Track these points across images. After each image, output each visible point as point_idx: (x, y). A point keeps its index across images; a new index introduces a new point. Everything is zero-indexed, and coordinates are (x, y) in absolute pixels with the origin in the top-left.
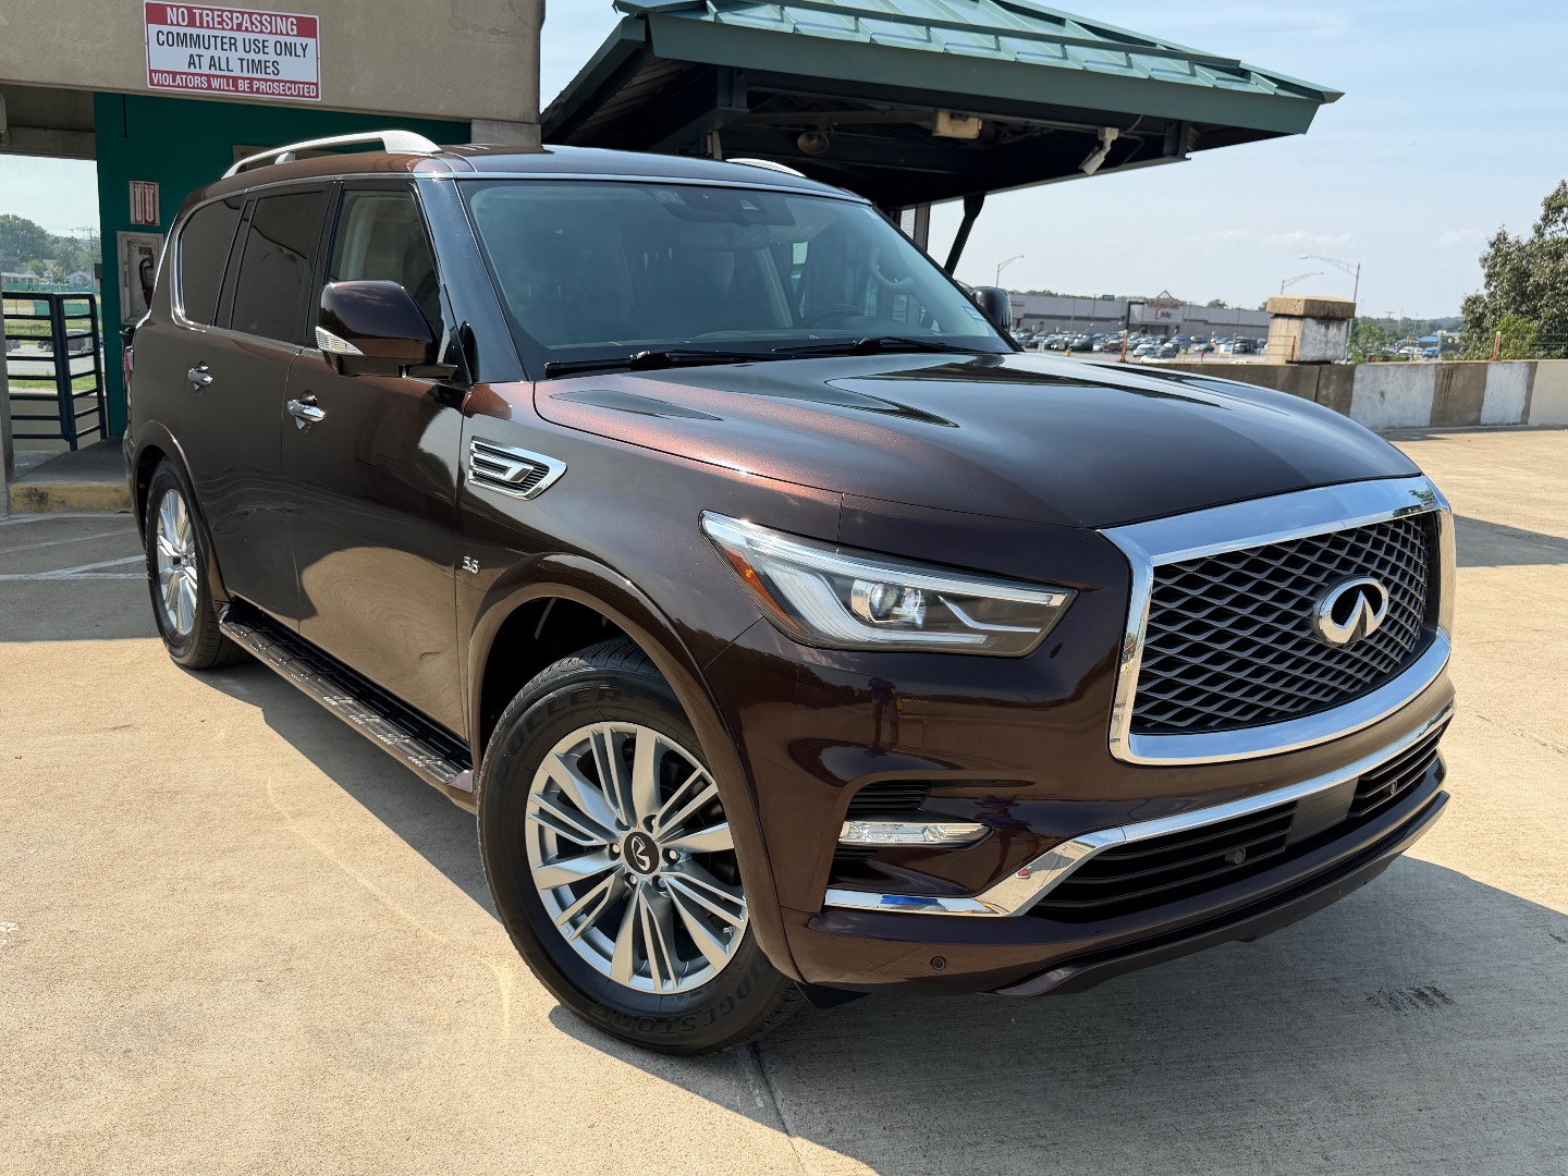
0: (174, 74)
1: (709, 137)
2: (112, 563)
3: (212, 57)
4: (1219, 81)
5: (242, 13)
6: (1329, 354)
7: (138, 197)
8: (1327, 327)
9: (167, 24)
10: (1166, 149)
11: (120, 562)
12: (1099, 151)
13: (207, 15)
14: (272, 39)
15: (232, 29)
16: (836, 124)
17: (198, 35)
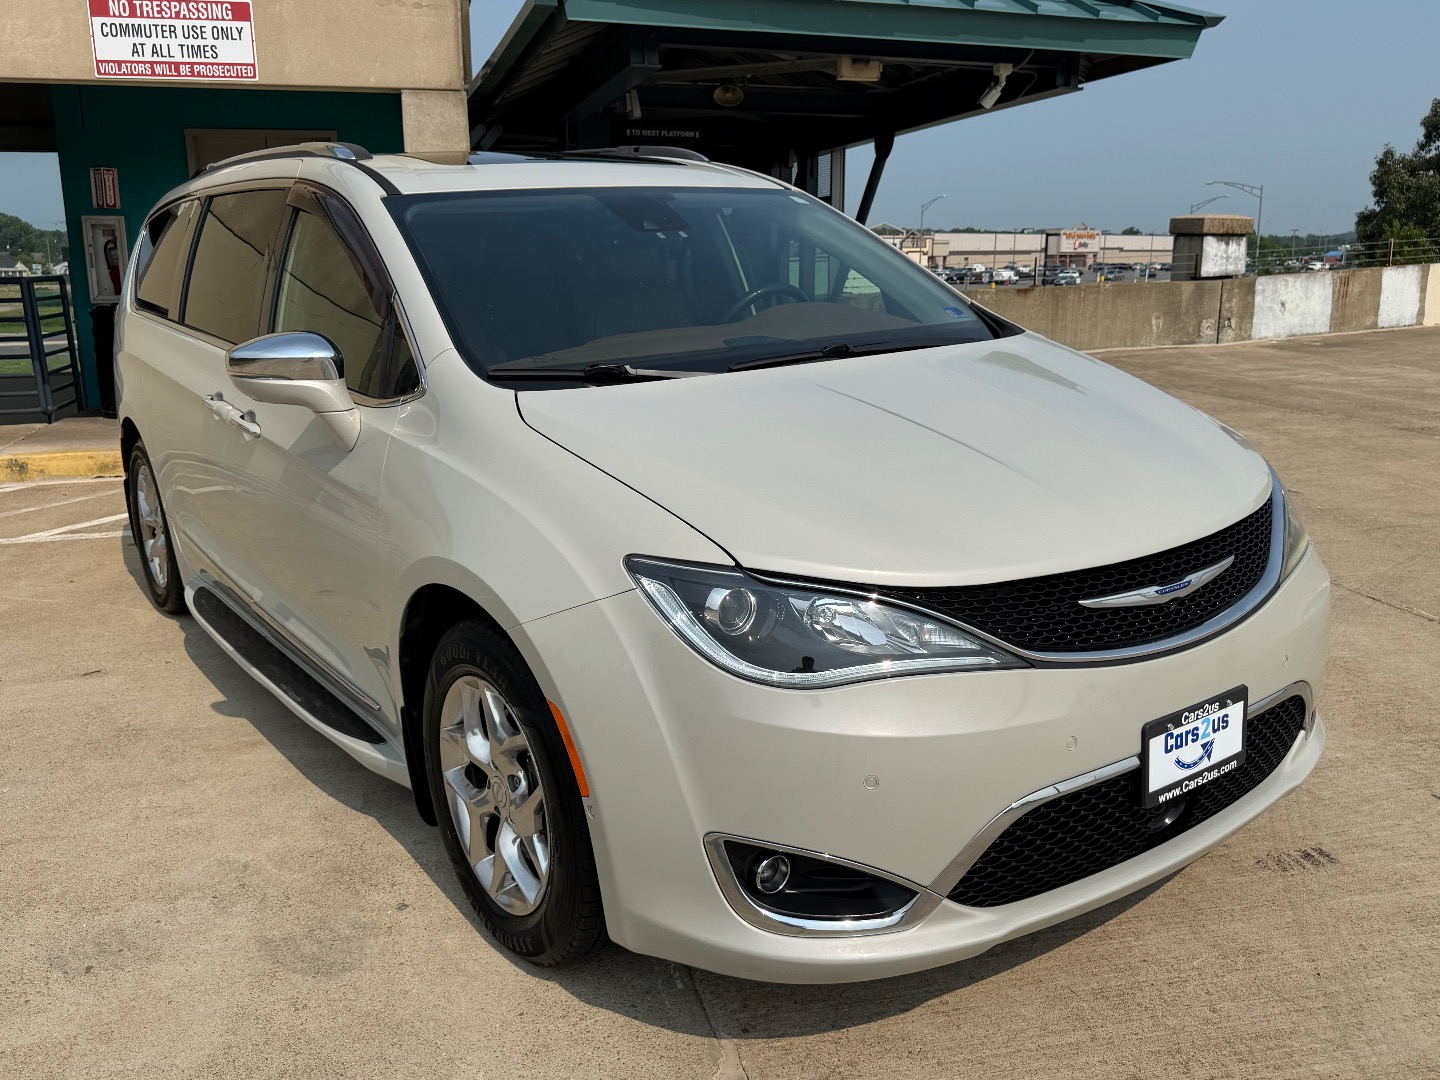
0: (119, 63)
2: (88, 524)
3: (154, 45)
6: (1231, 269)
7: (98, 183)
8: (1227, 244)
9: (110, 16)
10: (1059, 81)
11: (95, 522)
12: (995, 85)
13: (147, 6)
14: (209, 25)
15: (171, 17)
16: (749, 76)
17: (139, 25)
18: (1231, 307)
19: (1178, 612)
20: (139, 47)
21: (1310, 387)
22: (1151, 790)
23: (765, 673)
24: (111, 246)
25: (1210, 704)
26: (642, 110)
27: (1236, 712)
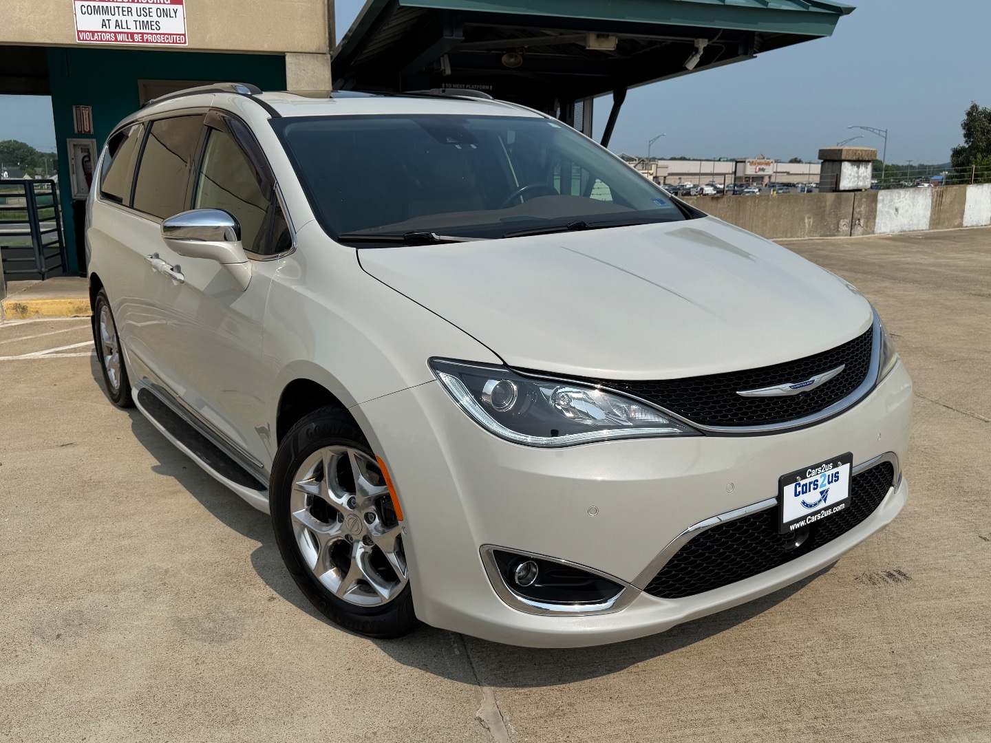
0: (93, 33)
1: (442, 58)
2: (67, 347)
3: (117, 21)
6: (861, 184)
7: (79, 116)
8: (858, 167)
10: (740, 51)
11: (72, 346)
12: (696, 54)
14: (154, 7)
15: (128, 2)
16: (526, 47)
17: (107, 7)
18: (860, 211)
19: (805, 401)
20: (107, 22)
21: (914, 266)
22: (784, 522)
23: (521, 437)
24: (86, 159)
25: (826, 464)
26: (452, 70)
27: (844, 470)
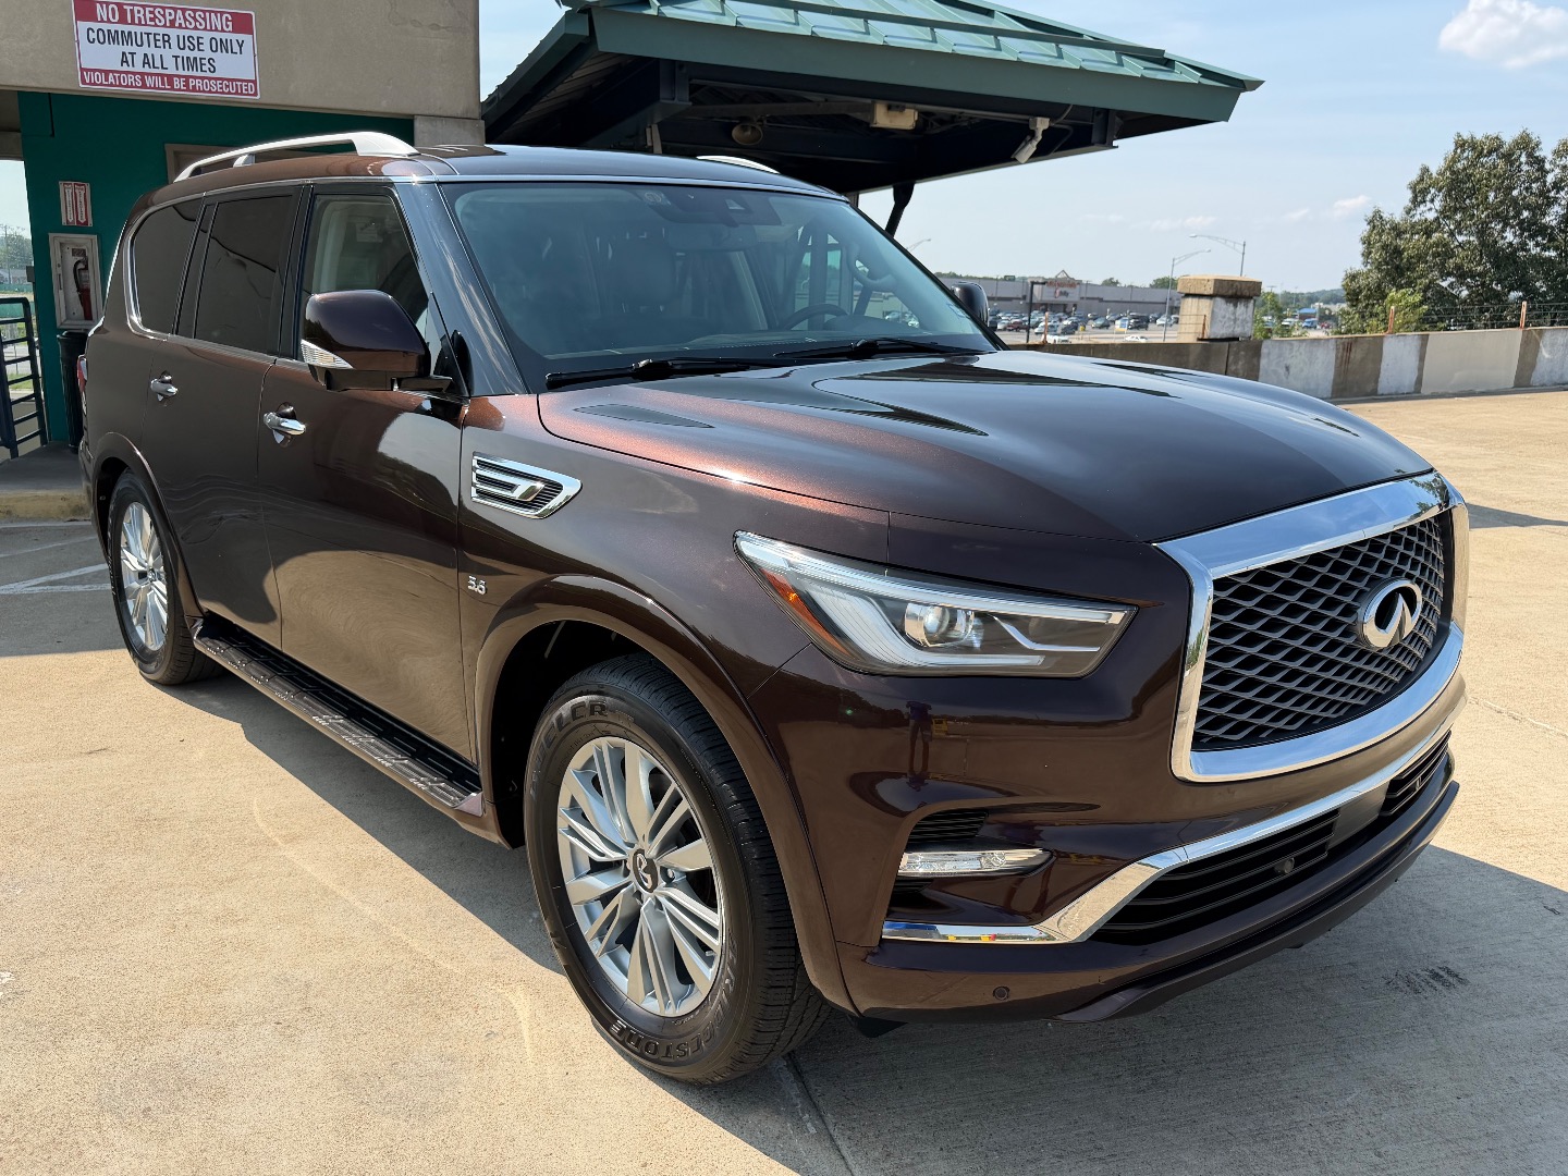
0: (107, 72)
1: (648, 130)
2: (67, 575)
3: (146, 55)
4: (1146, 71)
5: (175, 10)
6: (1238, 331)
7: (69, 198)
8: (1235, 306)
9: (96, 21)
10: (1095, 137)
11: (75, 573)
12: (1031, 140)
13: (139, 12)
14: (207, 36)
15: (165, 26)
16: (770, 116)
17: (130, 32)
18: (1237, 369)
20: (129, 56)
